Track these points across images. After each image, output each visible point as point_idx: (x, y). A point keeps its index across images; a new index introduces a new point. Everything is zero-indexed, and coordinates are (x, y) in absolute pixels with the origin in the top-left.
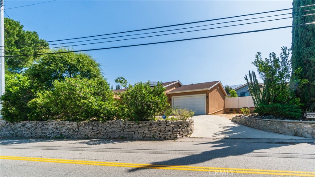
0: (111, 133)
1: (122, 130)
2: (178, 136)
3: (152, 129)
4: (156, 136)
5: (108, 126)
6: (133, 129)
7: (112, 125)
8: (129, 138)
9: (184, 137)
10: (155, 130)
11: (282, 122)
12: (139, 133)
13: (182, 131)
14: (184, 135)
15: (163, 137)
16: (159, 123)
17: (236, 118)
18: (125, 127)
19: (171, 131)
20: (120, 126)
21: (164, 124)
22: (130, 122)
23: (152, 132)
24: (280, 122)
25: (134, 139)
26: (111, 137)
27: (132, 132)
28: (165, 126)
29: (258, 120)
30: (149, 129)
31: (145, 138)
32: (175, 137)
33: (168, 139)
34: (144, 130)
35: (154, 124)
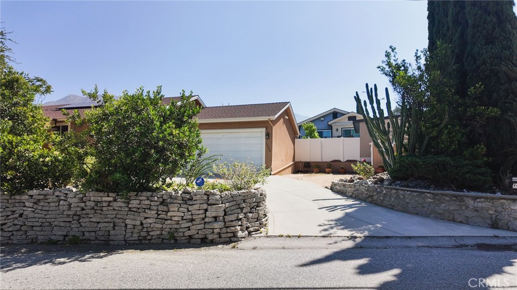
0: (40, 226)
1: (76, 218)
2: (240, 234)
3: (169, 214)
4: (181, 234)
5: (31, 205)
6: (111, 214)
7: (42, 204)
8: (97, 242)
9: (254, 235)
10: (176, 219)
11: (460, 196)
12: (129, 227)
13: (248, 219)
14: (251, 229)
15: (201, 237)
16: (188, 199)
17: (344, 185)
18: (83, 209)
19: (221, 218)
20: (70, 205)
21: (202, 202)
22: (102, 194)
23: (169, 222)
24: (456, 196)
25: (111, 242)
26: (39, 237)
27: (106, 224)
28: (205, 206)
29: (402, 190)
30: (158, 215)
31: (145, 240)
32: (232, 235)
33: (213, 243)
34: (142, 219)
35: (175, 201)
